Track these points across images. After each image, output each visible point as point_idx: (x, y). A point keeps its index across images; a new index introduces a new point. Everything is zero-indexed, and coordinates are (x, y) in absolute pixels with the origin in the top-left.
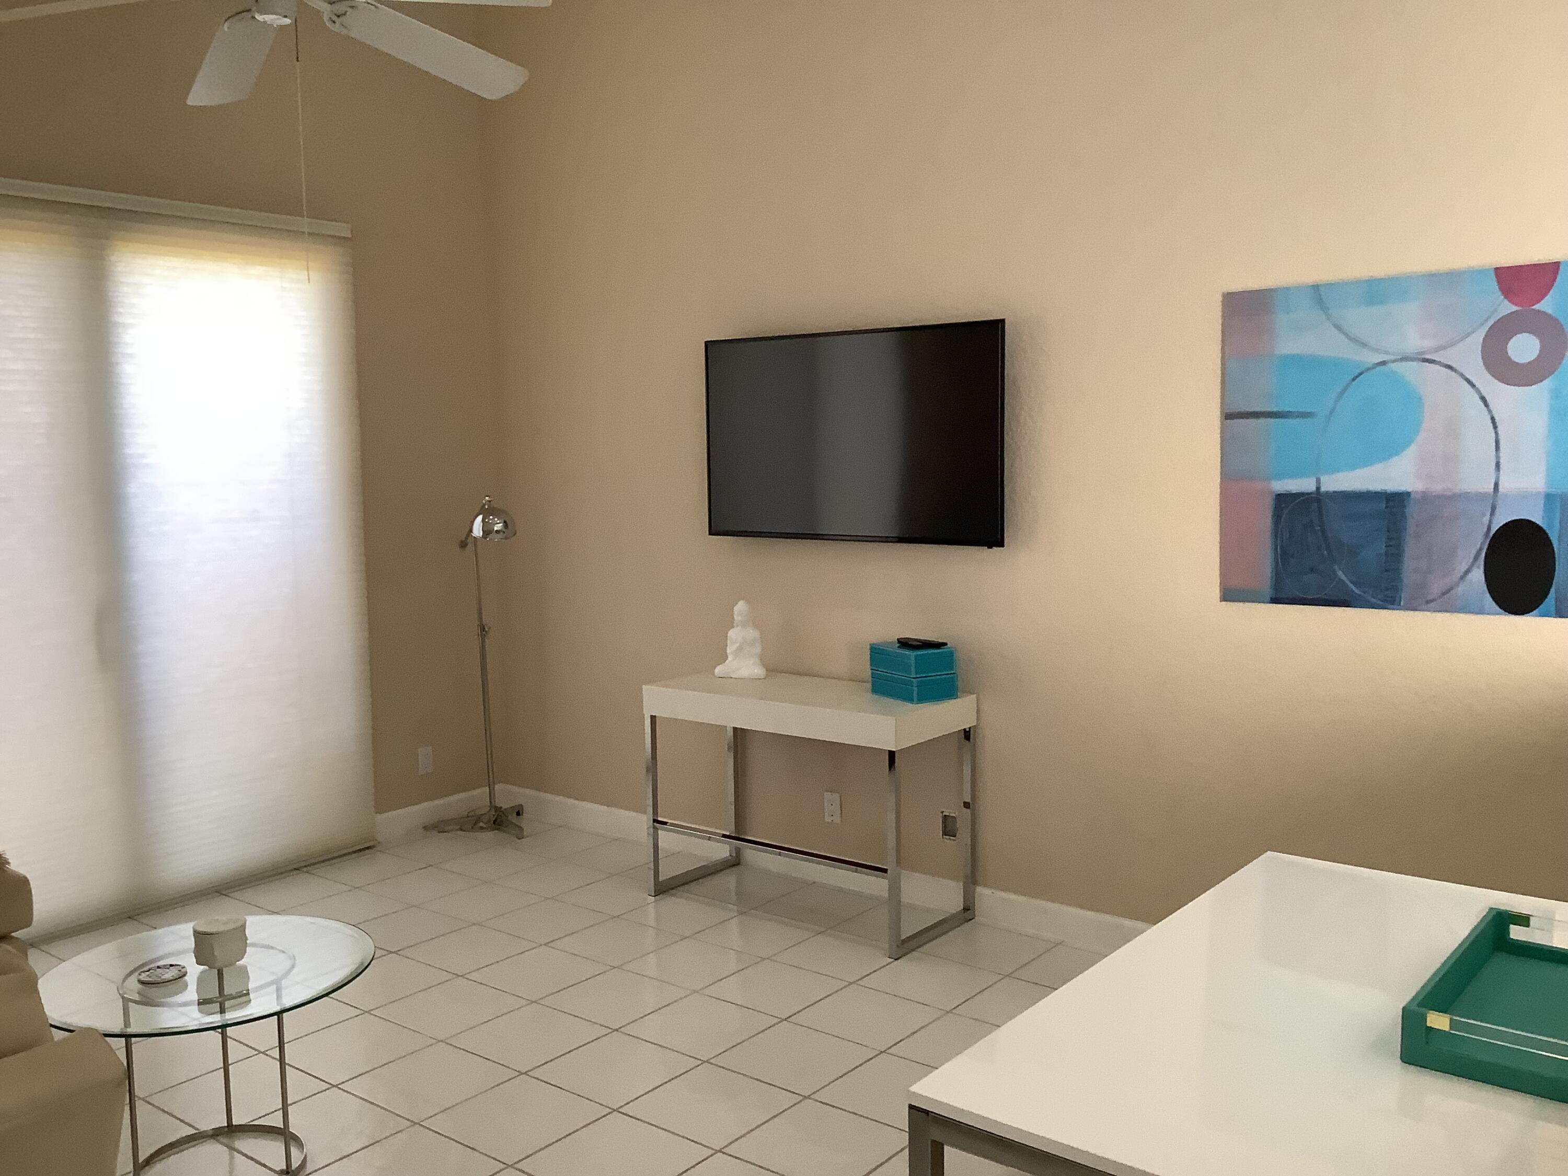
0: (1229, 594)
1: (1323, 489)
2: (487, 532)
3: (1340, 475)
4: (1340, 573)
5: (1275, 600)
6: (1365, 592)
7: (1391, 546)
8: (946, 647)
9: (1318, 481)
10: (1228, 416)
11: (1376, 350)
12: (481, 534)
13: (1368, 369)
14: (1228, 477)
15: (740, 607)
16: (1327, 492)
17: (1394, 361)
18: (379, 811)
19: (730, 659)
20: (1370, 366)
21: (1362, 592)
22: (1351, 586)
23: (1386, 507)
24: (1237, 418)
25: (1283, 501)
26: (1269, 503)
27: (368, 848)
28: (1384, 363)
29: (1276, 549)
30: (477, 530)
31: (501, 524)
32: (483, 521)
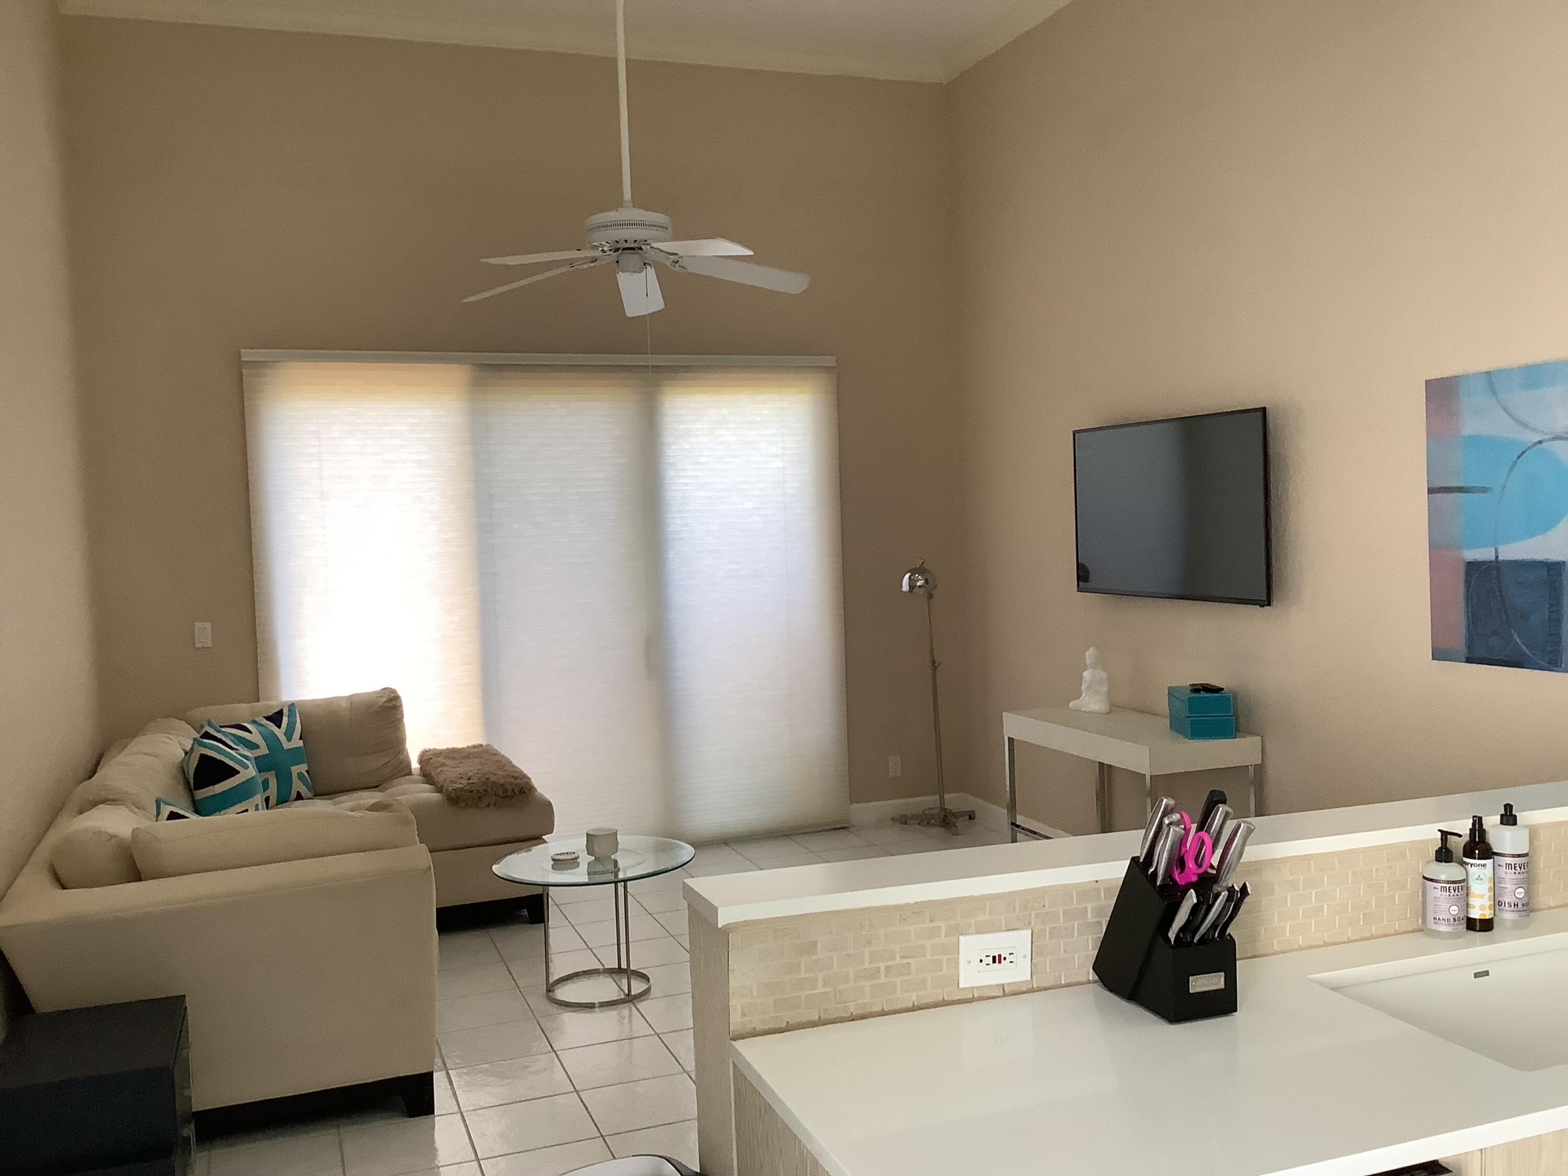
0: (1439, 654)
1: (1500, 558)
2: (912, 587)
3: (1515, 545)
4: (1516, 637)
5: (1469, 660)
6: (1534, 654)
7: (1553, 612)
8: (1223, 692)
9: (1497, 552)
10: (1431, 491)
11: (1534, 430)
12: (908, 588)
13: (1529, 448)
14: (1435, 547)
15: (1090, 653)
16: (1503, 561)
17: (1549, 440)
18: (852, 801)
19: (1083, 695)
20: (1530, 445)
21: (1532, 654)
22: (1524, 647)
23: (1548, 576)
24: (1438, 492)
25: (1472, 567)
26: (1462, 571)
27: (845, 828)
28: (1540, 442)
29: (1468, 612)
30: (905, 587)
31: (922, 581)
32: (910, 578)
